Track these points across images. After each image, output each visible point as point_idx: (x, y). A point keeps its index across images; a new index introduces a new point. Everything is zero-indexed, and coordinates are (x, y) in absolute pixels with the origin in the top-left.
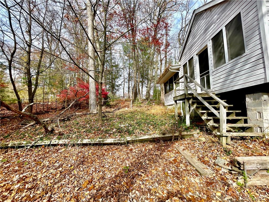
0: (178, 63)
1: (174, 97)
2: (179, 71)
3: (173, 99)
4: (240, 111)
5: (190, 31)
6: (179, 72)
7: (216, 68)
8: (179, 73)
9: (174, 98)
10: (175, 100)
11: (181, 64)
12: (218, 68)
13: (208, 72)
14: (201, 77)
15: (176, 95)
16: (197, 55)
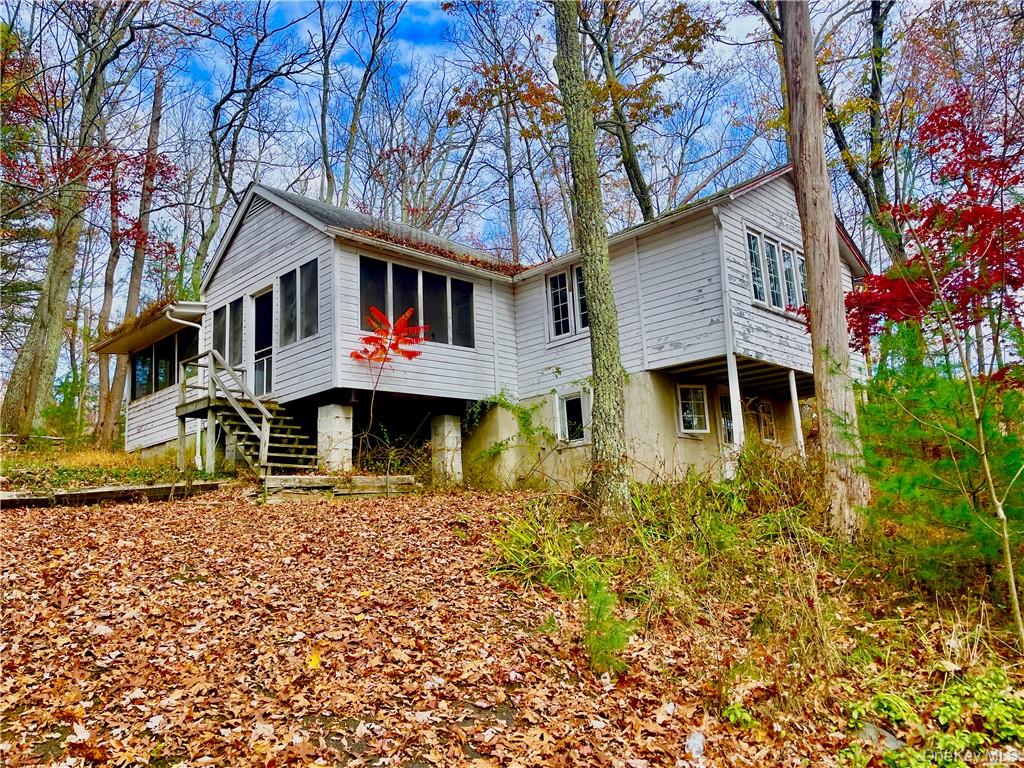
0: (198, 300)
1: (177, 405)
2: (200, 323)
3: (174, 411)
4: (307, 437)
5: (240, 225)
6: (198, 329)
7: (285, 344)
8: (200, 332)
9: (177, 408)
10: (180, 414)
11: (209, 304)
12: (287, 347)
13: (270, 352)
14: (257, 357)
15: (184, 401)
16: (252, 296)
